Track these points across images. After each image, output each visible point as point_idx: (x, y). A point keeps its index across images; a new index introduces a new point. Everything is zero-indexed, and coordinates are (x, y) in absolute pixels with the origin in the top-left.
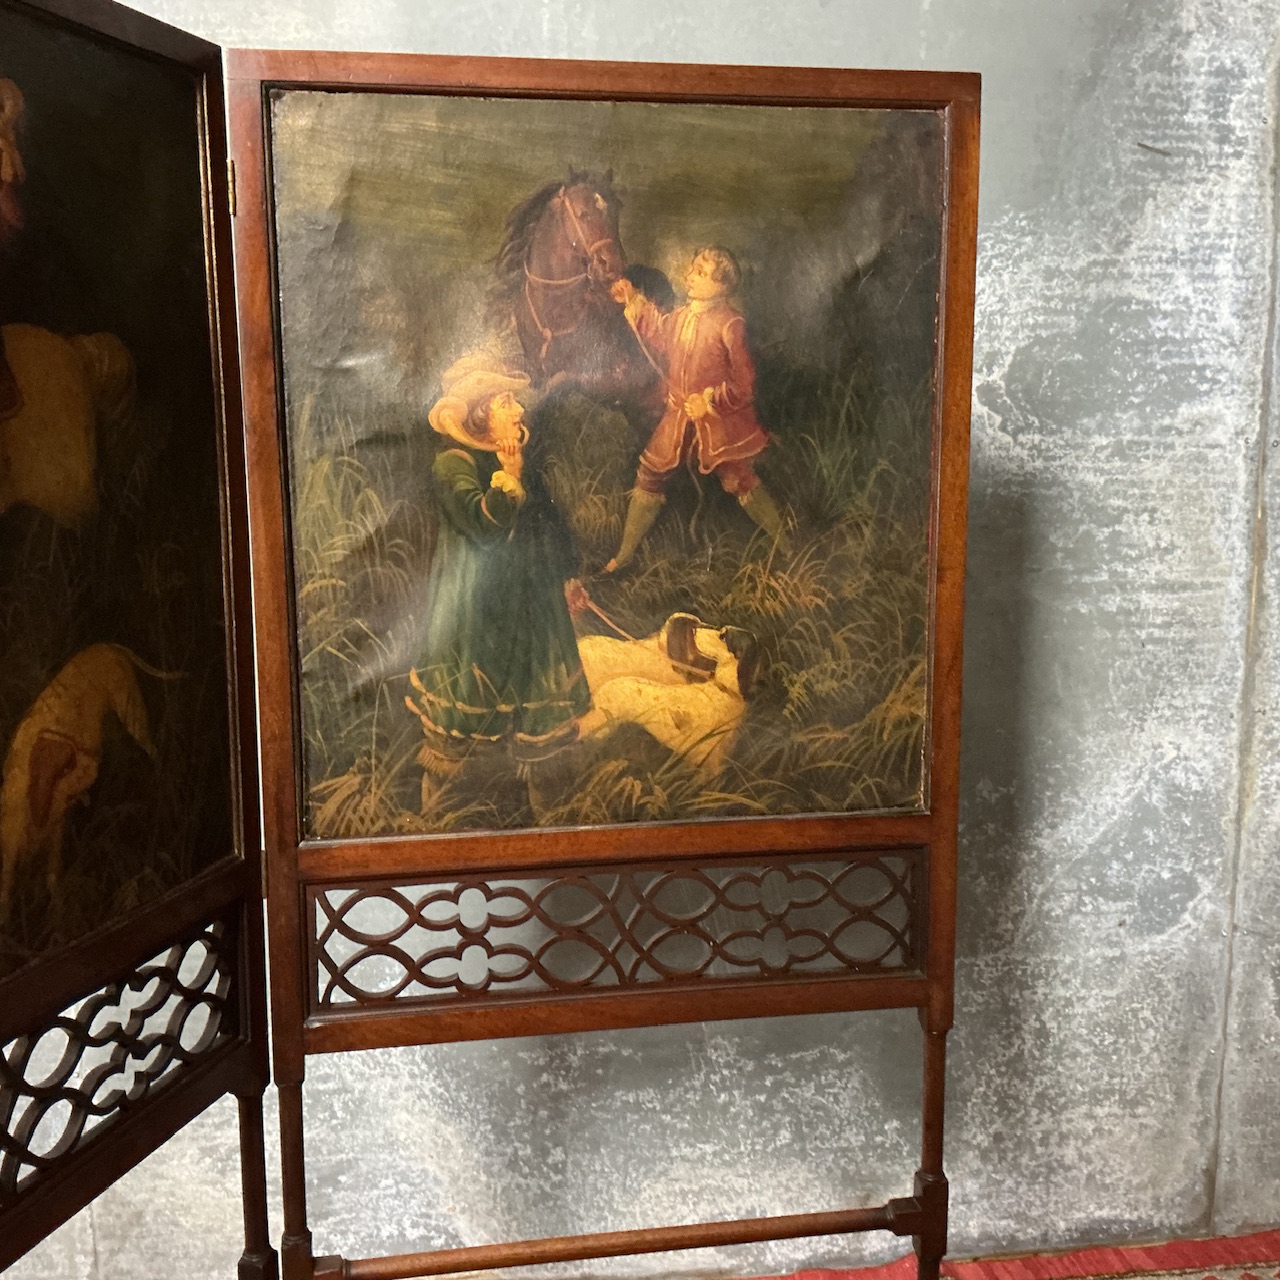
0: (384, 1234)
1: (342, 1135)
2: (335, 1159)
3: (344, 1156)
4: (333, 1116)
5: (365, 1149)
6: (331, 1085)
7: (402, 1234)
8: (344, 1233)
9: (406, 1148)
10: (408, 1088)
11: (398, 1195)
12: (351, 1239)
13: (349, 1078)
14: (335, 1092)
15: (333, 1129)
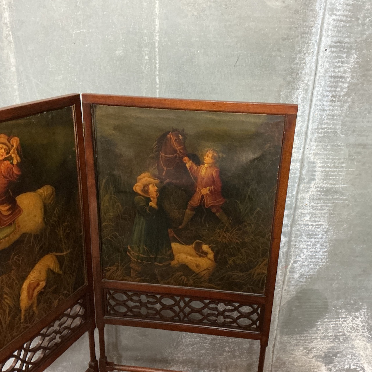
0: (345, 367)
1: (341, 345)
2: (337, 350)
3: (340, 350)
4: (340, 341)
5: (346, 348)
6: (341, 334)
7: (350, 368)
8: (335, 367)
9: (356, 348)
10: (361, 335)
11: (351, 359)
12: (337, 368)
13: (346, 332)
14: (341, 335)
15: (339, 344)
